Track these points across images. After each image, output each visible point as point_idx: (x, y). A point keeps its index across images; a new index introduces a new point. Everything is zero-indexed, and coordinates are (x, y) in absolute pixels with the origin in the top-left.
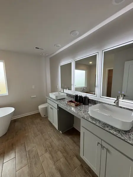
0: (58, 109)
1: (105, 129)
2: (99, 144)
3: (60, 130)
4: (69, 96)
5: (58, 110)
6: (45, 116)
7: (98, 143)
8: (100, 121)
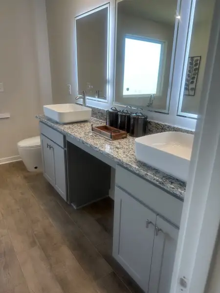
0: (65, 147)
1: (165, 188)
2: (150, 225)
3: (71, 202)
4: (100, 114)
5: (65, 151)
6: (36, 168)
7: (149, 223)
8: (156, 171)
